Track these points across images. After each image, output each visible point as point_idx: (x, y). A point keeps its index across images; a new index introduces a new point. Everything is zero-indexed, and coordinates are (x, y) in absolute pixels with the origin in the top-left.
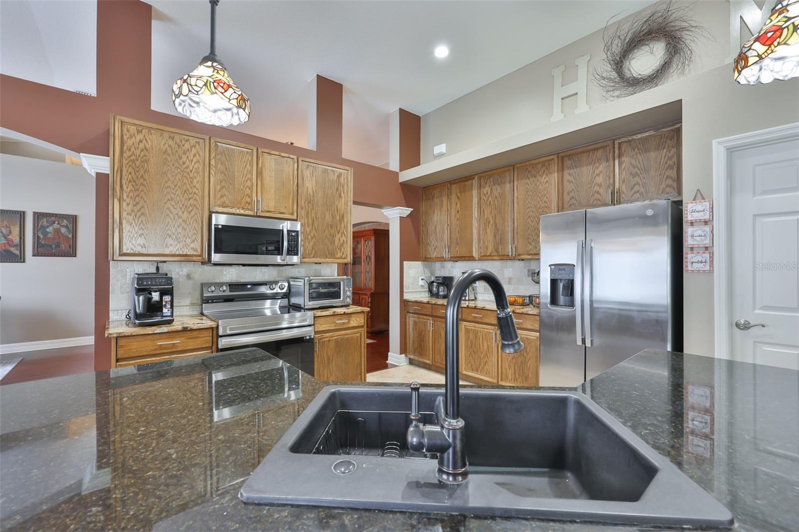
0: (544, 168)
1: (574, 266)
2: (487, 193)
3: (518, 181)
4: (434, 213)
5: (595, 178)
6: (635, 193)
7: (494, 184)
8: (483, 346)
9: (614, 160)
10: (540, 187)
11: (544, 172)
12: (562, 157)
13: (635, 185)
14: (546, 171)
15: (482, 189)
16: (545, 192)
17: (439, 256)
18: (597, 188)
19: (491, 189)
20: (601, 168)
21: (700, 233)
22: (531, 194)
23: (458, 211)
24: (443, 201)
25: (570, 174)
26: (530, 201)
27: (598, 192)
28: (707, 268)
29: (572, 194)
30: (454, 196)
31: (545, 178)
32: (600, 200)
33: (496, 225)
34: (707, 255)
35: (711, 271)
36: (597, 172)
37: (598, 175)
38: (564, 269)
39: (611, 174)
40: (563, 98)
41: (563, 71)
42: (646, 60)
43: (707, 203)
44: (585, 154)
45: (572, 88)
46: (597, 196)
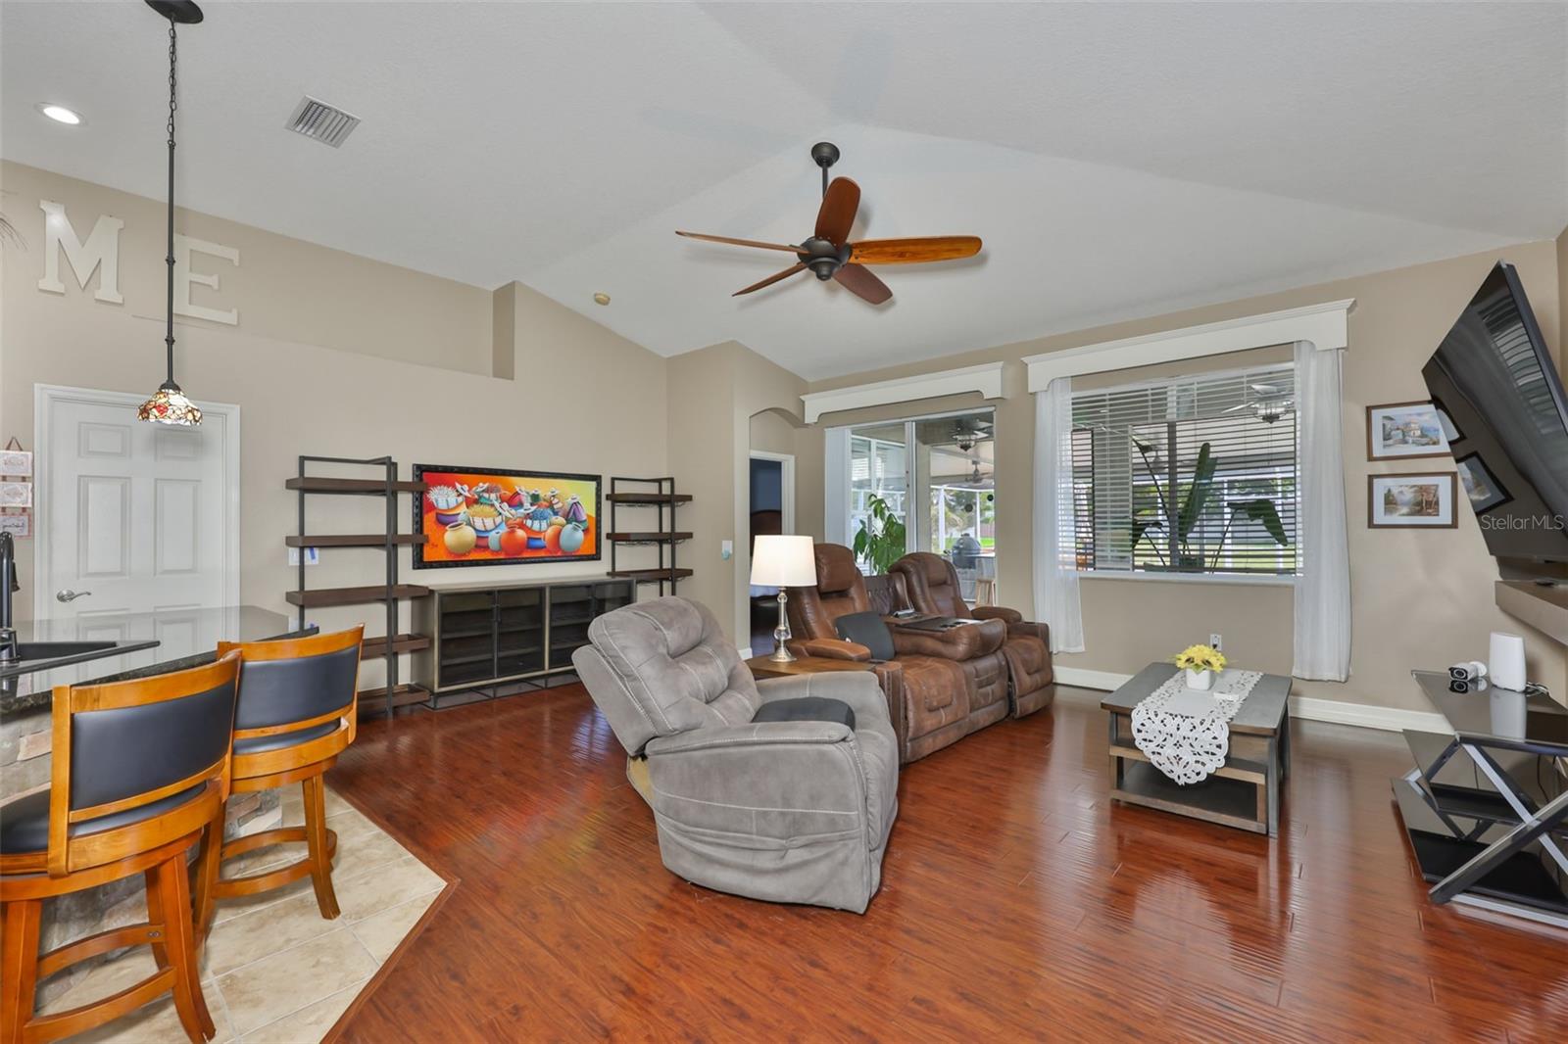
28: (25, 533)
34: (25, 518)
35: (31, 537)
43: (27, 458)
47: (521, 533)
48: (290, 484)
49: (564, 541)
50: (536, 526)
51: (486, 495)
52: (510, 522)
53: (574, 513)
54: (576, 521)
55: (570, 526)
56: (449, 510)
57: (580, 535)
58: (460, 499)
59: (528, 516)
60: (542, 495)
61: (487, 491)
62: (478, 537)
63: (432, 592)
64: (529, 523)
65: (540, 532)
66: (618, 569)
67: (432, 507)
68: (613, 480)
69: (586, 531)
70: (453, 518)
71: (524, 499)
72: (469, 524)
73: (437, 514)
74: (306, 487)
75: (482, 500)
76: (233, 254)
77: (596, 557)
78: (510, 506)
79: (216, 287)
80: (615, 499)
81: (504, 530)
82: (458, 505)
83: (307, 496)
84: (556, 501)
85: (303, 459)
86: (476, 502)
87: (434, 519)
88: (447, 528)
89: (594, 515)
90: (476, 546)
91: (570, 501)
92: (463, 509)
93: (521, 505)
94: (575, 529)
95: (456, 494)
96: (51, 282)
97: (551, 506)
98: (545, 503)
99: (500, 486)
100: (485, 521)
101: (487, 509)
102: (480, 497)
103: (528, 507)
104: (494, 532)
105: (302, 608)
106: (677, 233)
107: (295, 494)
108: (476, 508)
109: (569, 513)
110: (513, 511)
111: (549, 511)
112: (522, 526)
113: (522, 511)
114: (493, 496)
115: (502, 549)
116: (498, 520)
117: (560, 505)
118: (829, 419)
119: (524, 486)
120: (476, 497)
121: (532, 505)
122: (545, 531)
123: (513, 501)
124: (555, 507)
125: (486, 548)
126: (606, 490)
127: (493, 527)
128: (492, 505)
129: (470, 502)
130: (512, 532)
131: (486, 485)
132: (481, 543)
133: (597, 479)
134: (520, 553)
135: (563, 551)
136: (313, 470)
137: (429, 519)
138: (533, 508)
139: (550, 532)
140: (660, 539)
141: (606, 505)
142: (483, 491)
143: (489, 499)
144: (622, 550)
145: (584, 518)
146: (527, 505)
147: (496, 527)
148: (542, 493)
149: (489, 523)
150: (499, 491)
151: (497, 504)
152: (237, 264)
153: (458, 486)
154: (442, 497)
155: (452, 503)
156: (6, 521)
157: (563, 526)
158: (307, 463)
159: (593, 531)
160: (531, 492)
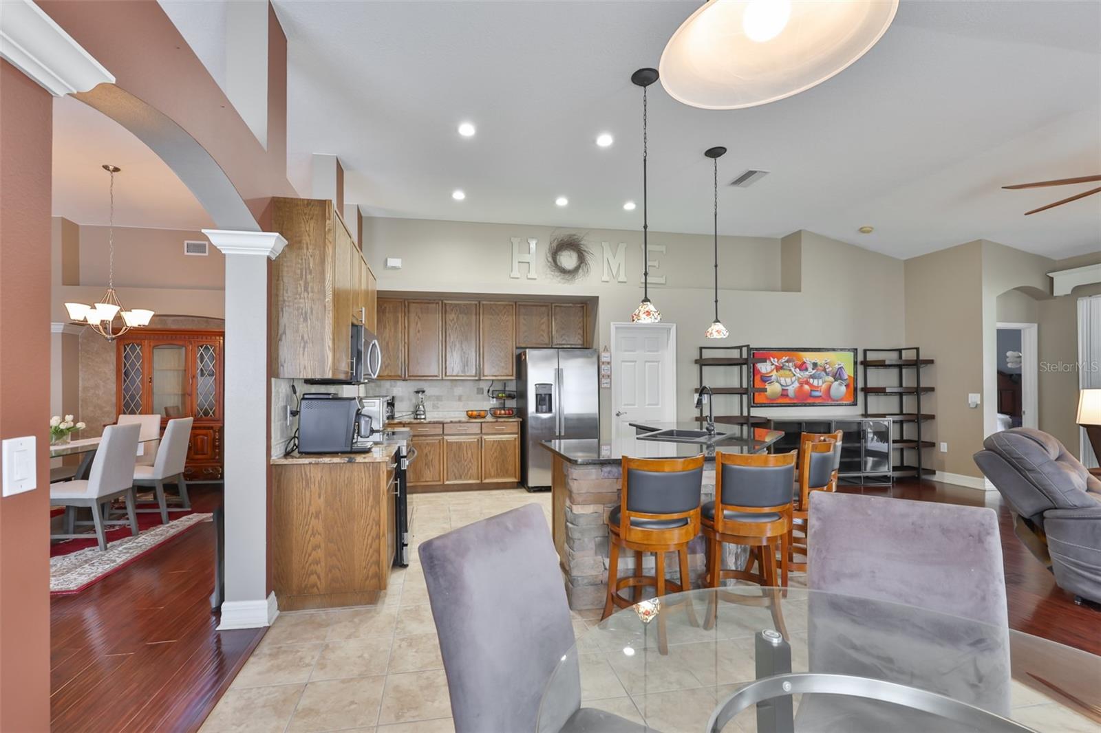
0: (505, 310)
1: (552, 385)
2: (453, 319)
3: (483, 314)
4: (385, 327)
5: (541, 325)
6: (563, 340)
7: (461, 313)
8: (467, 454)
9: (552, 316)
10: (502, 324)
11: (505, 313)
12: (520, 305)
14: (507, 312)
15: (447, 315)
16: (506, 329)
17: (393, 374)
18: (542, 332)
19: (458, 316)
21: (606, 368)
22: (495, 327)
23: (419, 331)
24: (398, 317)
25: (525, 319)
26: (494, 333)
27: (543, 335)
28: (609, 386)
29: (527, 333)
30: (412, 316)
31: (506, 318)
32: (542, 342)
34: (609, 380)
35: (610, 388)
36: (542, 321)
37: (543, 324)
38: (545, 388)
39: (549, 326)
40: (519, 262)
41: (519, 243)
42: (568, 260)
43: (609, 354)
44: (535, 308)
45: (527, 258)
46: (542, 338)
47: (807, 387)
48: (696, 362)
49: (833, 392)
50: (815, 383)
51: (787, 364)
52: (801, 380)
53: (840, 374)
54: (841, 379)
55: (837, 383)
56: (767, 373)
57: (843, 388)
58: (773, 367)
59: (812, 377)
60: (819, 363)
61: (787, 361)
62: (783, 390)
63: (769, 421)
64: (811, 381)
65: (818, 387)
66: (869, 412)
67: (759, 372)
68: (865, 351)
69: (847, 386)
70: (768, 379)
71: (808, 366)
72: (777, 382)
73: (761, 376)
74: (702, 363)
75: (785, 367)
76: (663, 248)
77: (853, 404)
78: (800, 370)
79: (659, 267)
80: (866, 364)
81: (796, 385)
82: (772, 371)
83: (703, 367)
84: (828, 366)
85: (701, 348)
86: (781, 368)
87: (760, 379)
88: (766, 384)
89: (852, 375)
90: (782, 395)
91: (837, 366)
92: (775, 372)
93: (807, 369)
94: (840, 385)
95: (770, 364)
96: (605, 278)
97: (825, 370)
98: (820, 368)
99: (794, 358)
100: (787, 379)
101: (787, 372)
102: (784, 365)
103: (811, 371)
104: (791, 387)
107: (697, 367)
108: (782, 372)
109: (836, 374)
110: (802, 374)
111: (823, 373)
112: (807, 383)
113: (807, 373)
114: (791, 364)
115: (797, 397)
116: (794, 378)
117: (831, 369)
118: (1081, 290)
119: (809, 358)
120: (781, 365)
121: (813, 369)
122: (821, 386)
123: (802, 367)
124: (827, 370)
125: (787, 396)
126: (860, 358)
127: (791, 383)
128: (790, 370)
129: (778, 368)
130: (801, 384)
131: (787, 358)
132: (784, 394)
133: (853, 350)
134: (806, 399)
135: (832, 400)
136: (707, 354)
137: (757, 378)
138: (814, 371)
139: (824, 386)
141: (860, 369)
142: (786, 362)
143: (788, 367)
144: (872, 399)
145: (846, 377)
146: (810, 369)
147: (793, 383)
149: (788, 380)
150: (794, 361)
151: (793, 370)
152: (664, 252)
153: (772, 359)
154: (764, 368)
155: (769, 370)
156: (603, 381)
157: (832, 383)
158: (703, 350)
159: (852, 386)
160: (813, 361)
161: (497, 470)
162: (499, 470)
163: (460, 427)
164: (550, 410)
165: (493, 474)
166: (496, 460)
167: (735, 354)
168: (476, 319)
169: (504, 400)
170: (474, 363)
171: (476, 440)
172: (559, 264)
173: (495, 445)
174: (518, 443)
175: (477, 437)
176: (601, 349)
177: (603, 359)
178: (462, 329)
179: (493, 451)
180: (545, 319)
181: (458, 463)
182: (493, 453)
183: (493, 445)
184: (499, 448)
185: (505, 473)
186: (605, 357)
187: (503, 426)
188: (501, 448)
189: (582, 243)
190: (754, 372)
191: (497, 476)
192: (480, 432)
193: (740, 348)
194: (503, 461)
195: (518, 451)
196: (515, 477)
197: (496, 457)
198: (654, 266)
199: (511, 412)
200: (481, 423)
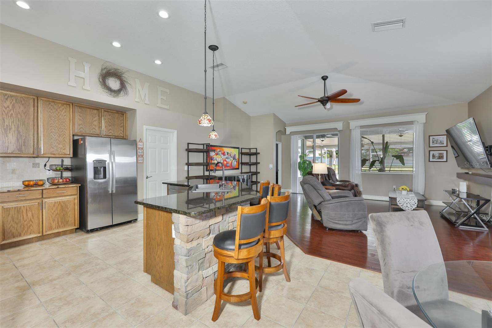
0: (63, 107)
1: (106, 161)
2: (8, 107)
3: (42, 107)
5: (93, 122)
6: (110, 133)
7: (16, 103)
9: (101, 117)
11: (63, 109)
13: (110, 130)
14: (65, 109)
16: (64, 121)
18: (94, 127)
19: (13, 105)
20: (96, 119)
21: (141, 151)
22: (53, 119)
25: (79, 116)
26: (52, 122)
27: (95, 129)
29: (81, 126)
31: (64, 113)
32: (96, 132)
33: (19, 132)
34: (143, 158)
35: (143, 163)
36: (94, 119)
37: (95, 121)
38: (101, 163)
39: (100, 122)
40: (75, 76)
41: (75, 62)
42: (114, 84)
43: (142, 143)
44: (88, 109)
45: (82, 74)
46: (94, 130)
47: (225, 162)
48: (186, 150)
49: (233, 164)
50: (228, 160)
51: (219, 152)
52: (223, 159)
55: (234, 161)
57: (236, 163)
58: (215, 153)
59: (227, 158)
64: (226, 160)
66: (242, 172)
68: (242, 148)
70: (213, 158)
72: (216, 160)
73: (211, 157)
74: (189, 150)
76: (168, 91)
77: (238, 169)
79: (165, 99)
80: (242, 154)
81: (222, 161)
82: (214, 155)
83: (189, 153)
85: (188, 144)
87: (210, 159)
88: (212, 161)
89: (238, 158)
91: (234, 154)
96: (137, 100)
97: (230, 155)
99: (222, 150)
105: (188, 180)
106: (298, 96)
107: (187, 152)
108: (217, 156)
109: (234, 157)
110: (224, 157)
111: (230, 156)
114: (220, 153)
116: (221, 159)
117: (232, 155)
118: (292, 133)
119: (226, 150)
120: (217, 153)
121: (227, 155)
123: (224, 154)
125: (219, 166)
126: (240, 151)
128: (220, 155)
133: (238, 148)
134: (225, 167)
135: (233, 167)
136: (191, 147)
138: (227, 156)
139: (230, 162)
140: (249, 164)
141: (240, 155)
142: (219, 151)
144: (243, 167)
145: (236, 158)
146: (226, 155)
148: (229, 152)
152: (169, 93)
153: (214, 150)
154: (211, 154)
155: (213, 155)
156: (139, 159)
157: (233, 160)
158: (189, 144)
159: (238, 162)
160: (227, 152)
161: (58, 223)
162: (60, 223)
163: (20, 194)
164: (105, 177)
165: (54, 226)
166: (58, 216)
167: (201, 147)
168: (34, 110)
169: (62, 172)
170: (32, 144)
171: (37, 203)
172: (107, 84)
173: (57, 205)
174: (77, 201)
175: (38, 201)
176: (138, 140)
177: (139, 146)
178: (19, 116)
179: (54, 209)
180: (97, 118)
181: (17, 224)
182: (55, 211)
183: (54, 206)
184: (60, 206)
185: (67, 223)
186: (140, 145)
187: (64, 191)
188: (62, 207)
189: (123, 75)
190: (208, 156)
191: (59, 227)
192: (41, 197)
193: (203, 144)
194: (64, 215)
195: (77, 207)
196: (75, 225)
197: (57, 214)
198: (164, 99)
199: (68, 180)
200: (42, 190)
